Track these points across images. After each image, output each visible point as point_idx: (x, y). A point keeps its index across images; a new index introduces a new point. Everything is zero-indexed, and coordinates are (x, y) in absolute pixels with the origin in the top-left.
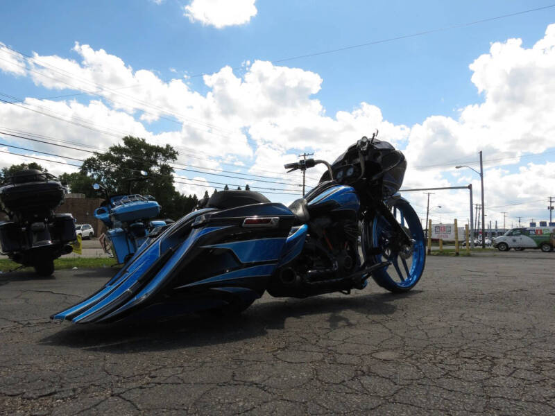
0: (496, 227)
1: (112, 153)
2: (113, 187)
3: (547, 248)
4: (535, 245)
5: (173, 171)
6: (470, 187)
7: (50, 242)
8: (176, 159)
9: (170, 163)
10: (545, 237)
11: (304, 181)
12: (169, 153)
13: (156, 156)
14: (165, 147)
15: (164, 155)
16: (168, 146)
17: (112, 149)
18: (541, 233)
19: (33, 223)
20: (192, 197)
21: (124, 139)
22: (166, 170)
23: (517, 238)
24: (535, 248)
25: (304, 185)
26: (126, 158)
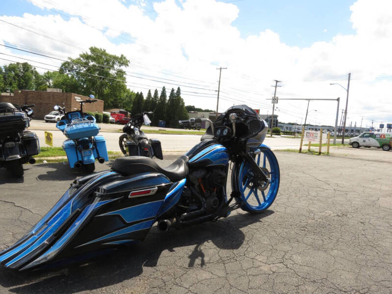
0: (355, 126)
1: (82, 59)
2: (82, 84)
3: (386, 148)
4: (378, 145)
5: (126, 74)
6: (338, 100)
7: (18, 156)
8: (128, 66)
9: (123, 68)
10: (387, 140)
12: (123, 61)
13: (114, 63)
14: (120, 56)
15: (119, 62)
16: (122, 56)
17: (81, 56)
18: (384, 137)
19: (6, 142)
20: (139, 93)
21: (90, 49)
22: (121, 73)
23: (367, 139)
24: (378, 147)
25: (219, 91)
26: (91, 63)
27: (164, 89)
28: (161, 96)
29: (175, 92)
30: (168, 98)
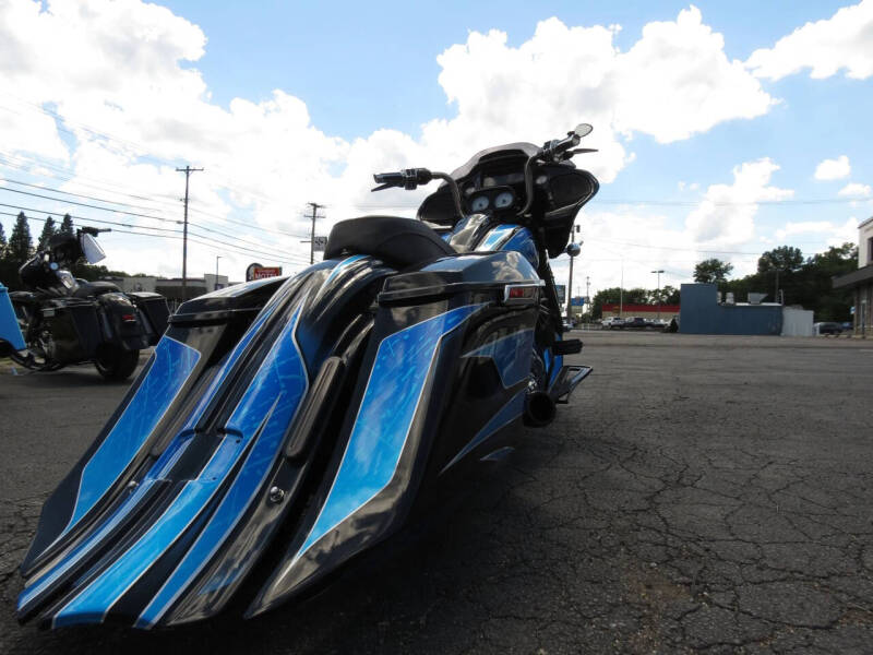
11: (186, 214)
25: (186, 223)
27: (22, 219)
28: (14, 238)
29: (57, 226)
30: (36, 243)
